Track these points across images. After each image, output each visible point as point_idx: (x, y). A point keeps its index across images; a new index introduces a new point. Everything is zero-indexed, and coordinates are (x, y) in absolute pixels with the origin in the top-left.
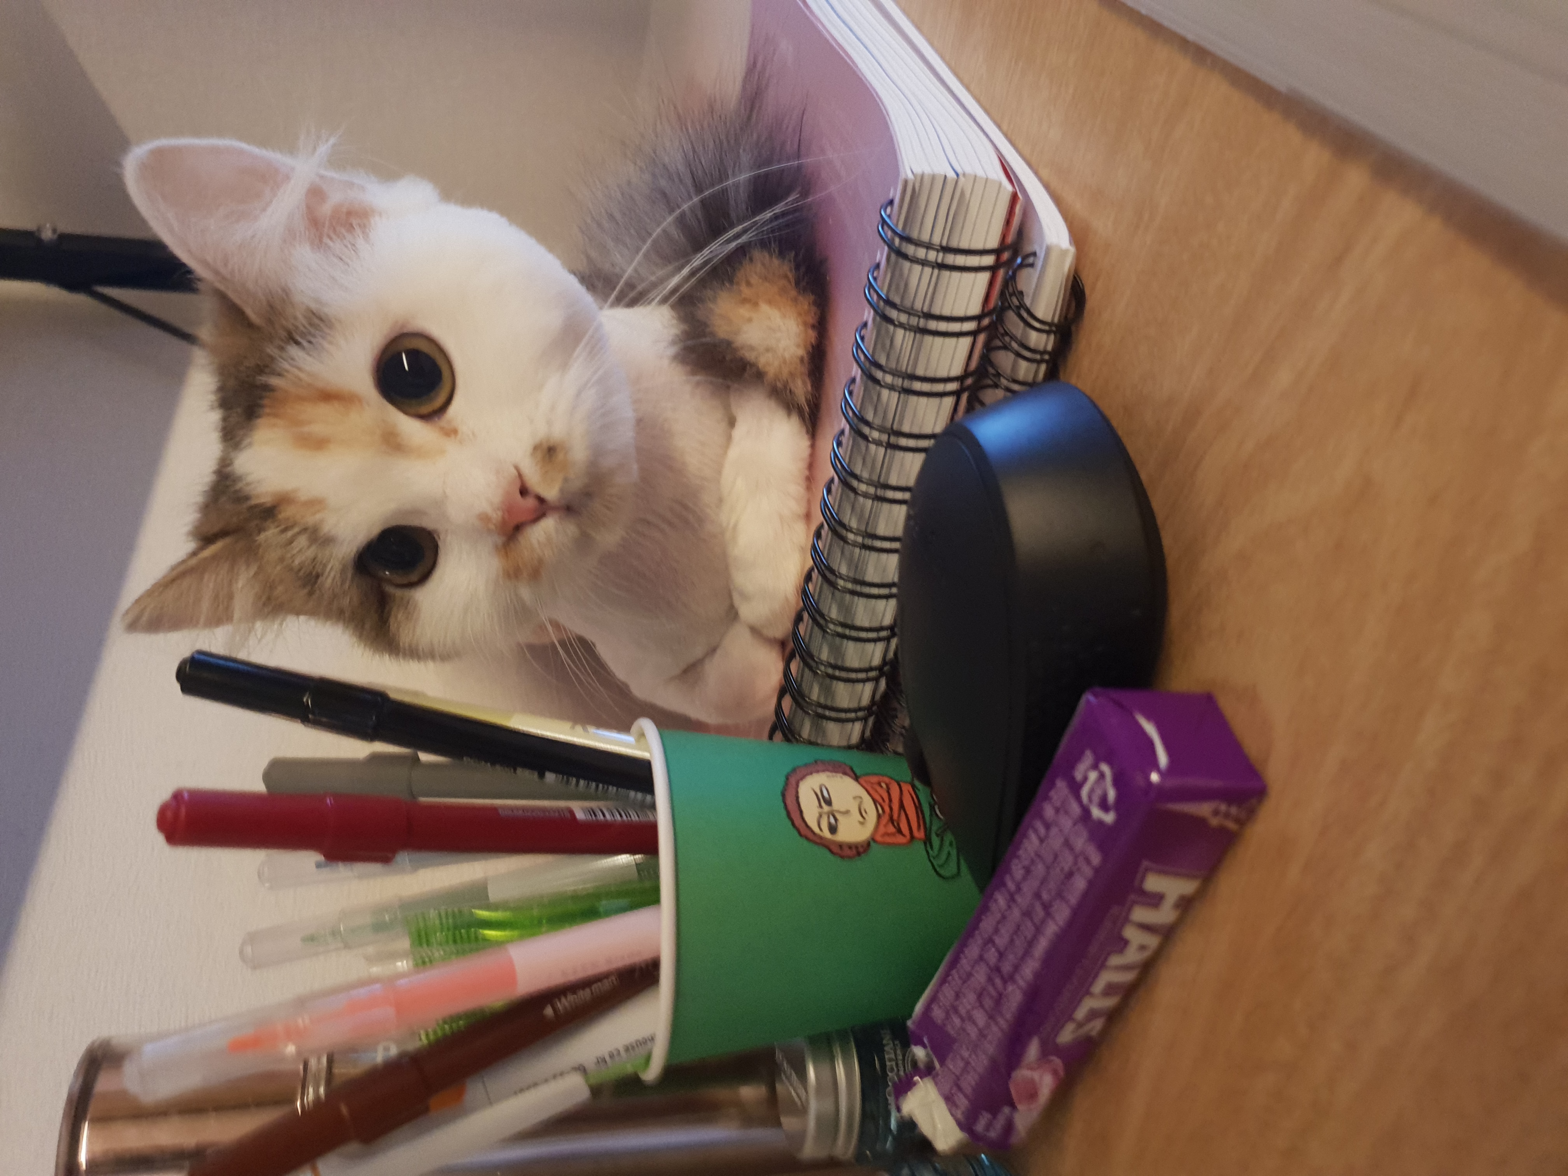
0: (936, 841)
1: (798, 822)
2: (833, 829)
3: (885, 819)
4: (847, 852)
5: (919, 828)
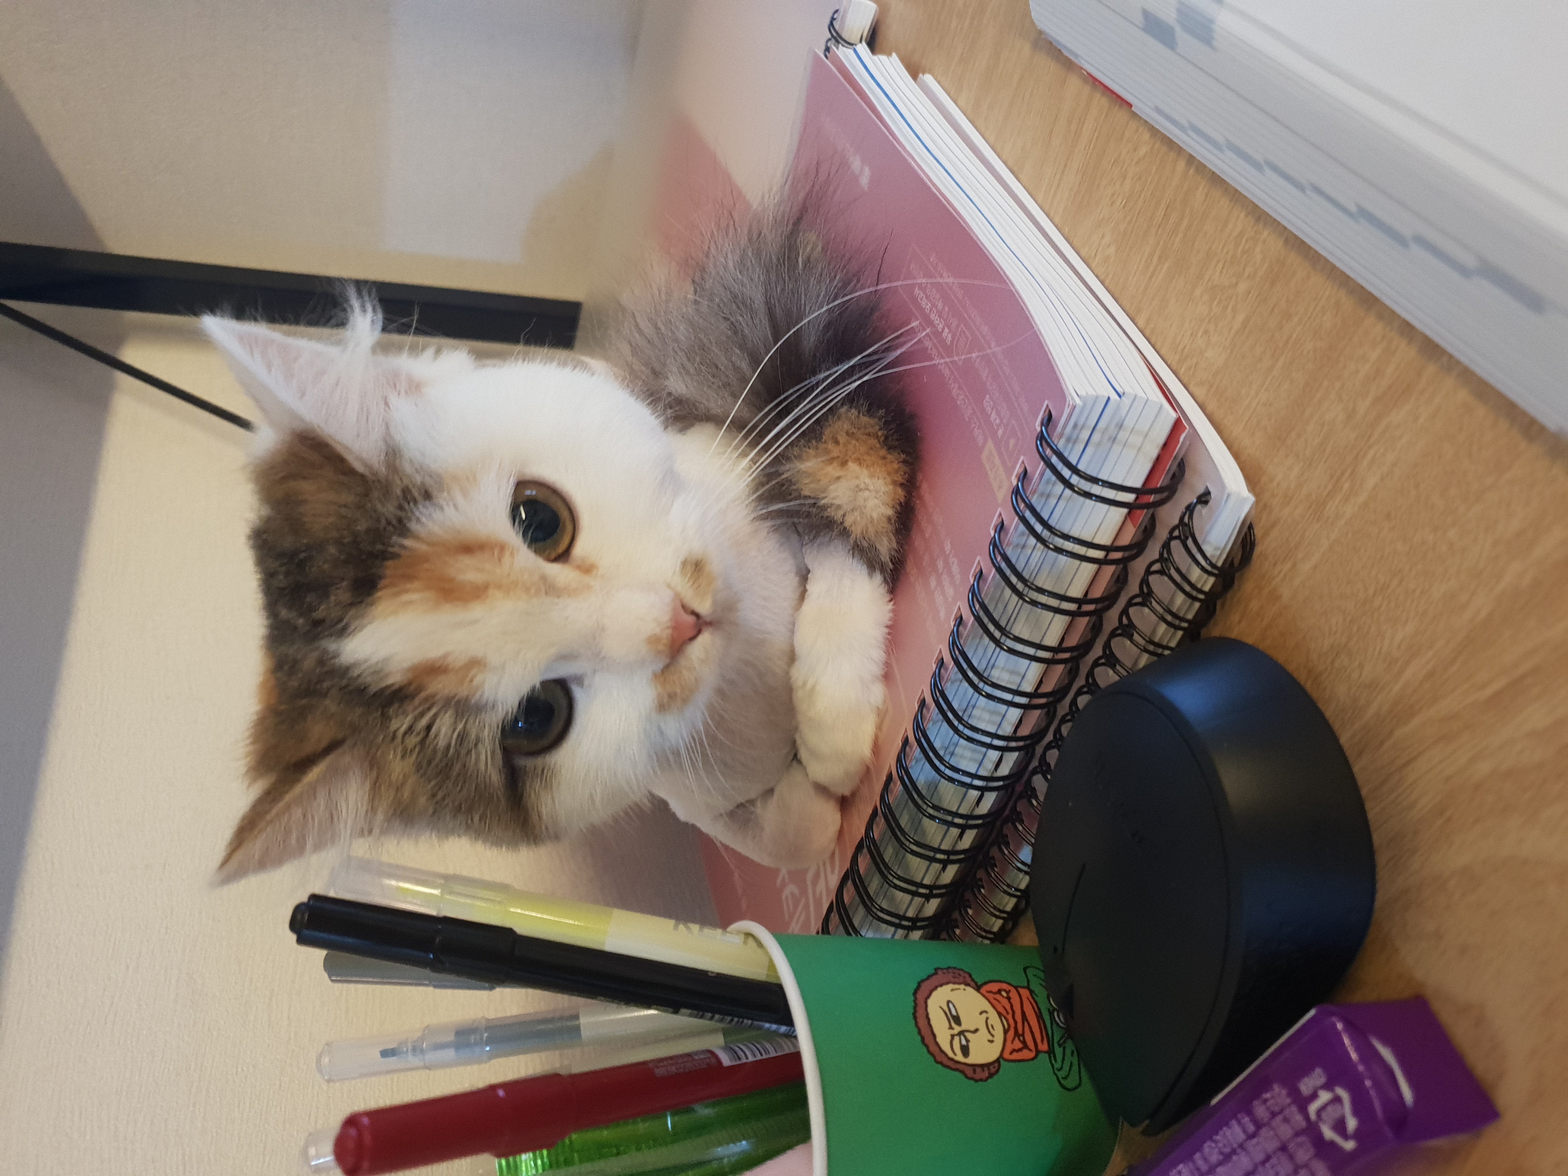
0: (1058, 1051)
1: (933, 1048)
2: (965, 1050)
3: (1011, 1033)
4: (980, 1074)
5: (1042, 1040)
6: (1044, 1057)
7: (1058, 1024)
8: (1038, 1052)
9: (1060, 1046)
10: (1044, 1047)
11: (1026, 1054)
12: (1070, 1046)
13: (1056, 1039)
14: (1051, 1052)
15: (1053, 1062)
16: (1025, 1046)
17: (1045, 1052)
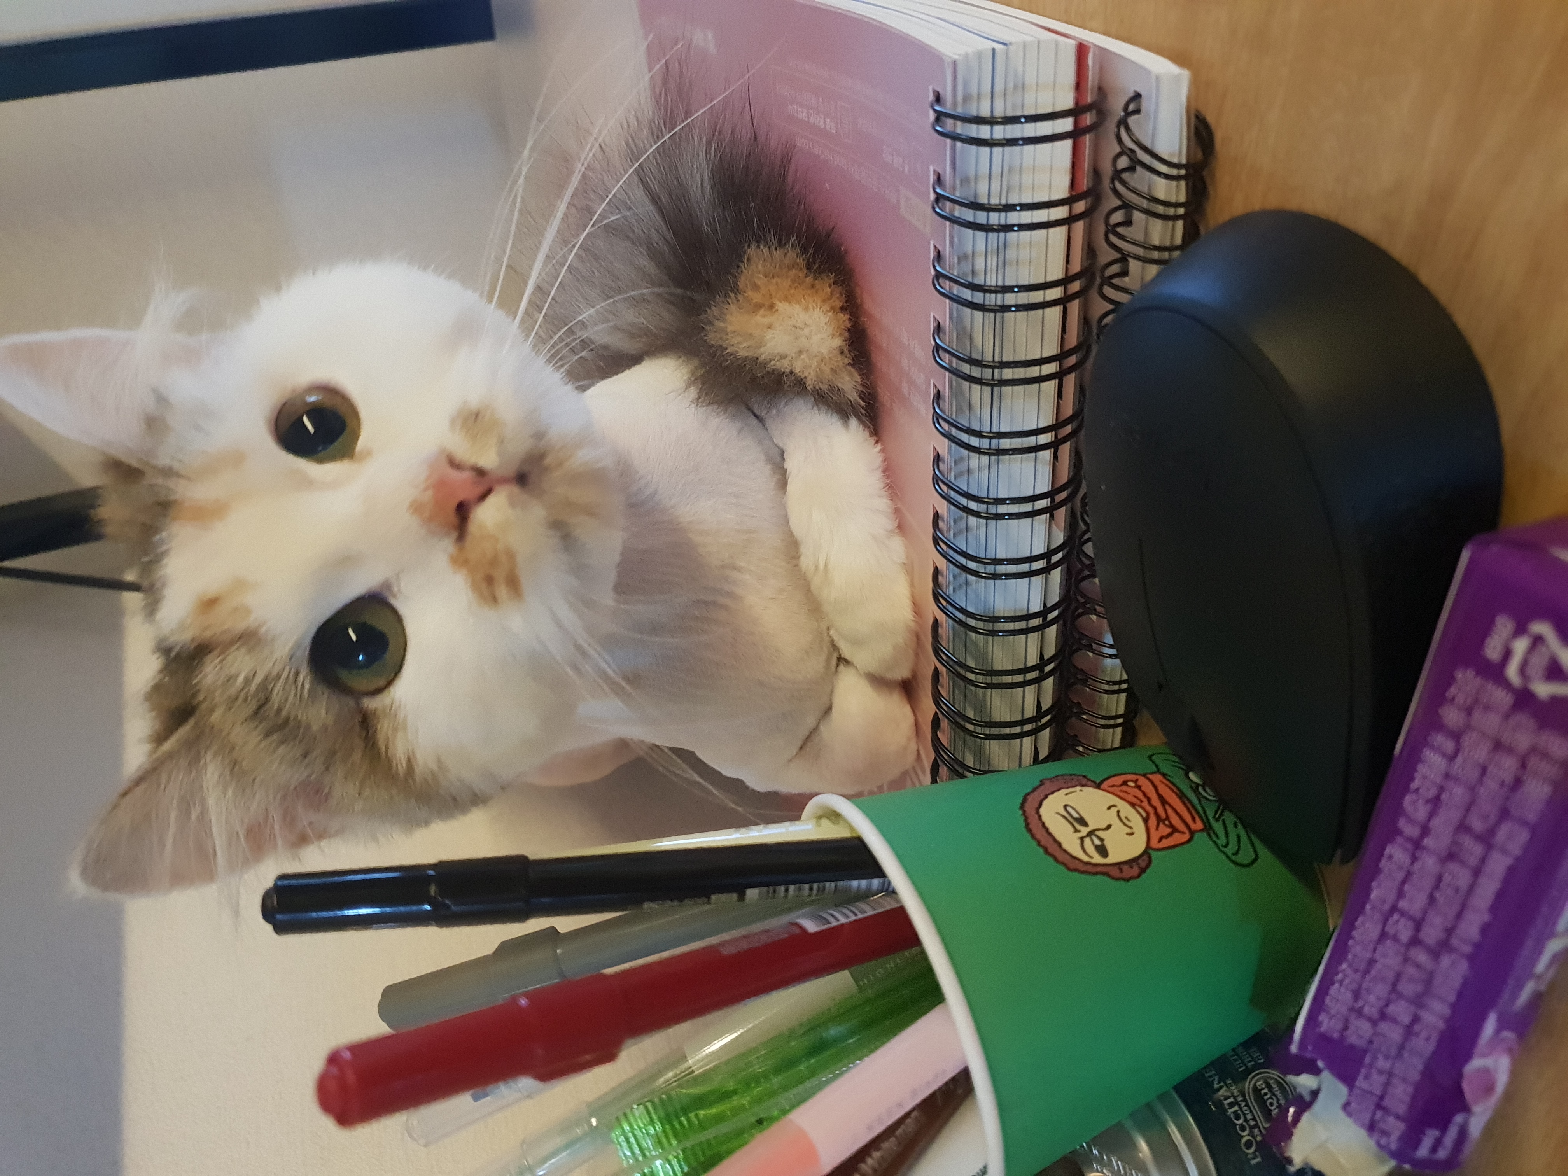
0: (1218, 827)
1: (1061, 856)
2: (1102, 850)
3: (1153, 821)
4: (1128, 872)
5: (1193, 819)
6: (1201, 838)
7: (1205, 798)
8: (1192, 833)
9: (1217, 820)
10: (1199, 825)
11: (1177, 838)
12: (1229, 818)
13: (1210, 814)
14: (1208, 829)
15: (1214, 838)
16: (1174, 830)
17: (1202, 830)
